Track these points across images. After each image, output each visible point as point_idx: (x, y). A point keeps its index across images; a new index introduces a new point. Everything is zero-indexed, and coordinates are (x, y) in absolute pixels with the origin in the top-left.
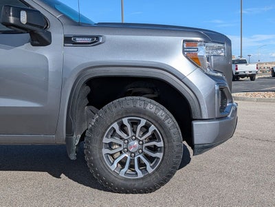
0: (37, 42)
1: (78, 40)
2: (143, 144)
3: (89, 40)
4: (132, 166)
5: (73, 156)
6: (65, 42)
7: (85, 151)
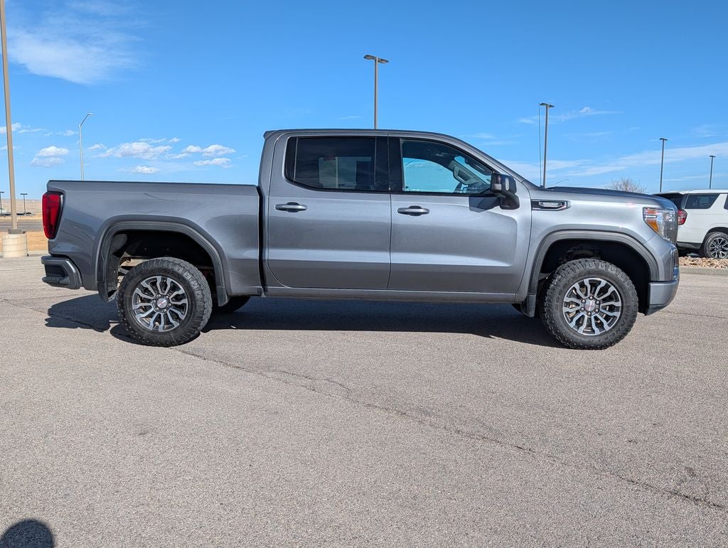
0: (508, 206)
1: (546, 205)
2: (600, 304)
3: (555, 205)
4: (589, 325)
5: (532, 314)
6: (532, 207)
7: (545, 309)
